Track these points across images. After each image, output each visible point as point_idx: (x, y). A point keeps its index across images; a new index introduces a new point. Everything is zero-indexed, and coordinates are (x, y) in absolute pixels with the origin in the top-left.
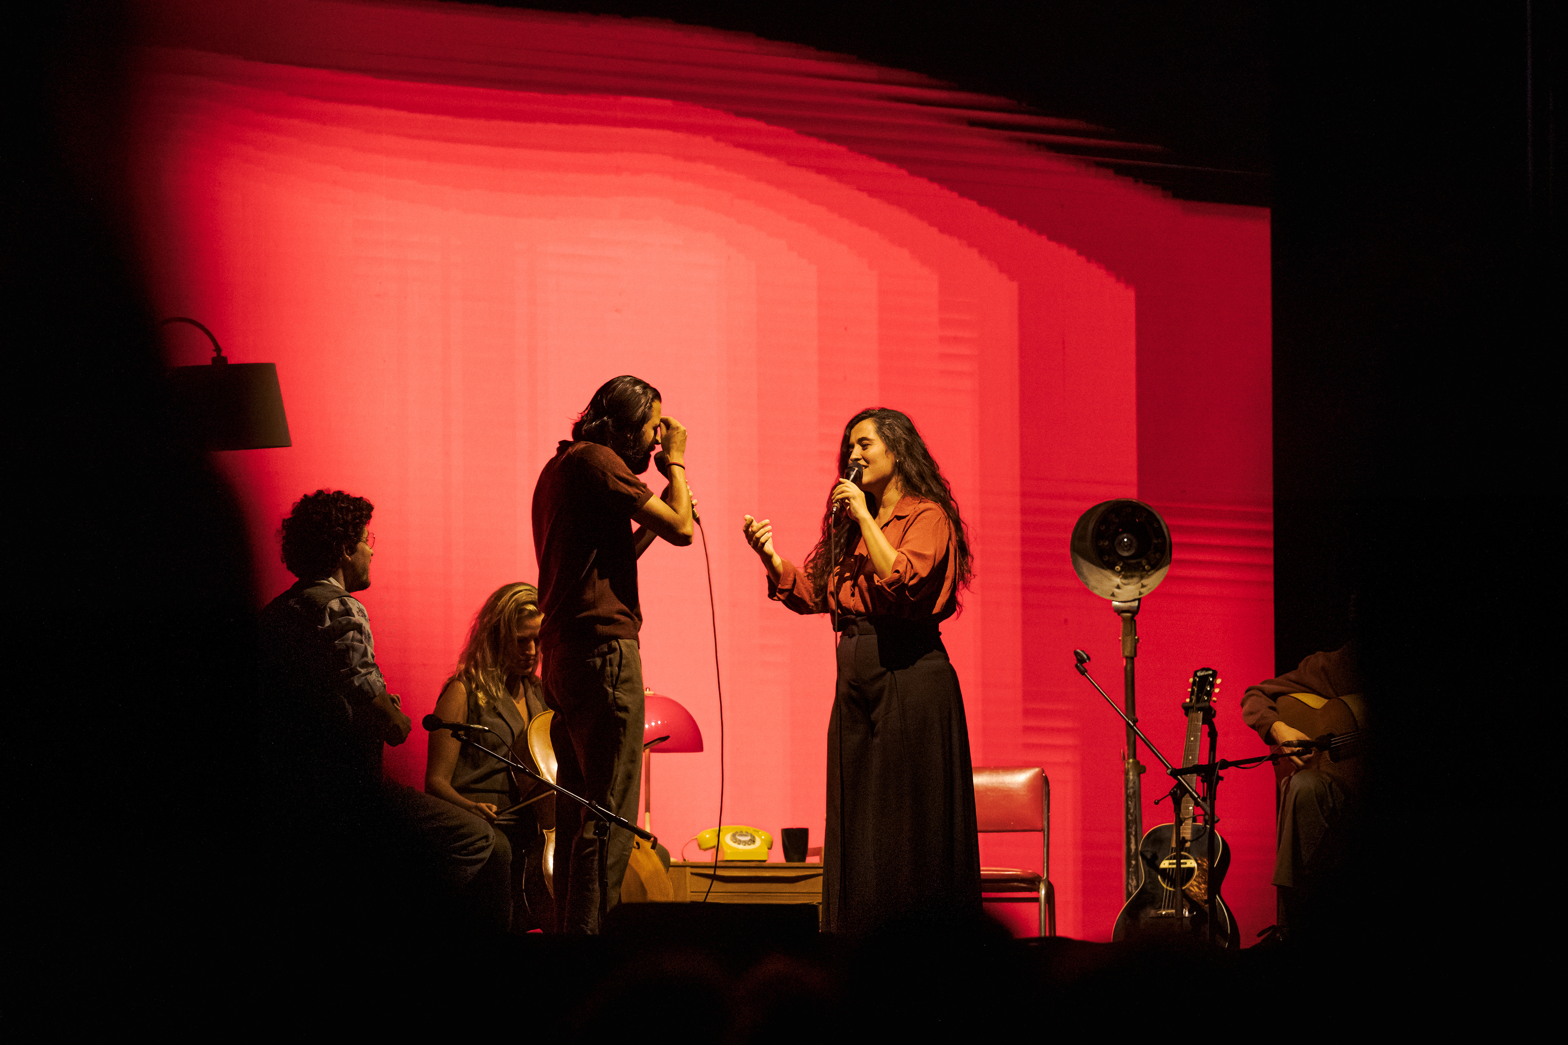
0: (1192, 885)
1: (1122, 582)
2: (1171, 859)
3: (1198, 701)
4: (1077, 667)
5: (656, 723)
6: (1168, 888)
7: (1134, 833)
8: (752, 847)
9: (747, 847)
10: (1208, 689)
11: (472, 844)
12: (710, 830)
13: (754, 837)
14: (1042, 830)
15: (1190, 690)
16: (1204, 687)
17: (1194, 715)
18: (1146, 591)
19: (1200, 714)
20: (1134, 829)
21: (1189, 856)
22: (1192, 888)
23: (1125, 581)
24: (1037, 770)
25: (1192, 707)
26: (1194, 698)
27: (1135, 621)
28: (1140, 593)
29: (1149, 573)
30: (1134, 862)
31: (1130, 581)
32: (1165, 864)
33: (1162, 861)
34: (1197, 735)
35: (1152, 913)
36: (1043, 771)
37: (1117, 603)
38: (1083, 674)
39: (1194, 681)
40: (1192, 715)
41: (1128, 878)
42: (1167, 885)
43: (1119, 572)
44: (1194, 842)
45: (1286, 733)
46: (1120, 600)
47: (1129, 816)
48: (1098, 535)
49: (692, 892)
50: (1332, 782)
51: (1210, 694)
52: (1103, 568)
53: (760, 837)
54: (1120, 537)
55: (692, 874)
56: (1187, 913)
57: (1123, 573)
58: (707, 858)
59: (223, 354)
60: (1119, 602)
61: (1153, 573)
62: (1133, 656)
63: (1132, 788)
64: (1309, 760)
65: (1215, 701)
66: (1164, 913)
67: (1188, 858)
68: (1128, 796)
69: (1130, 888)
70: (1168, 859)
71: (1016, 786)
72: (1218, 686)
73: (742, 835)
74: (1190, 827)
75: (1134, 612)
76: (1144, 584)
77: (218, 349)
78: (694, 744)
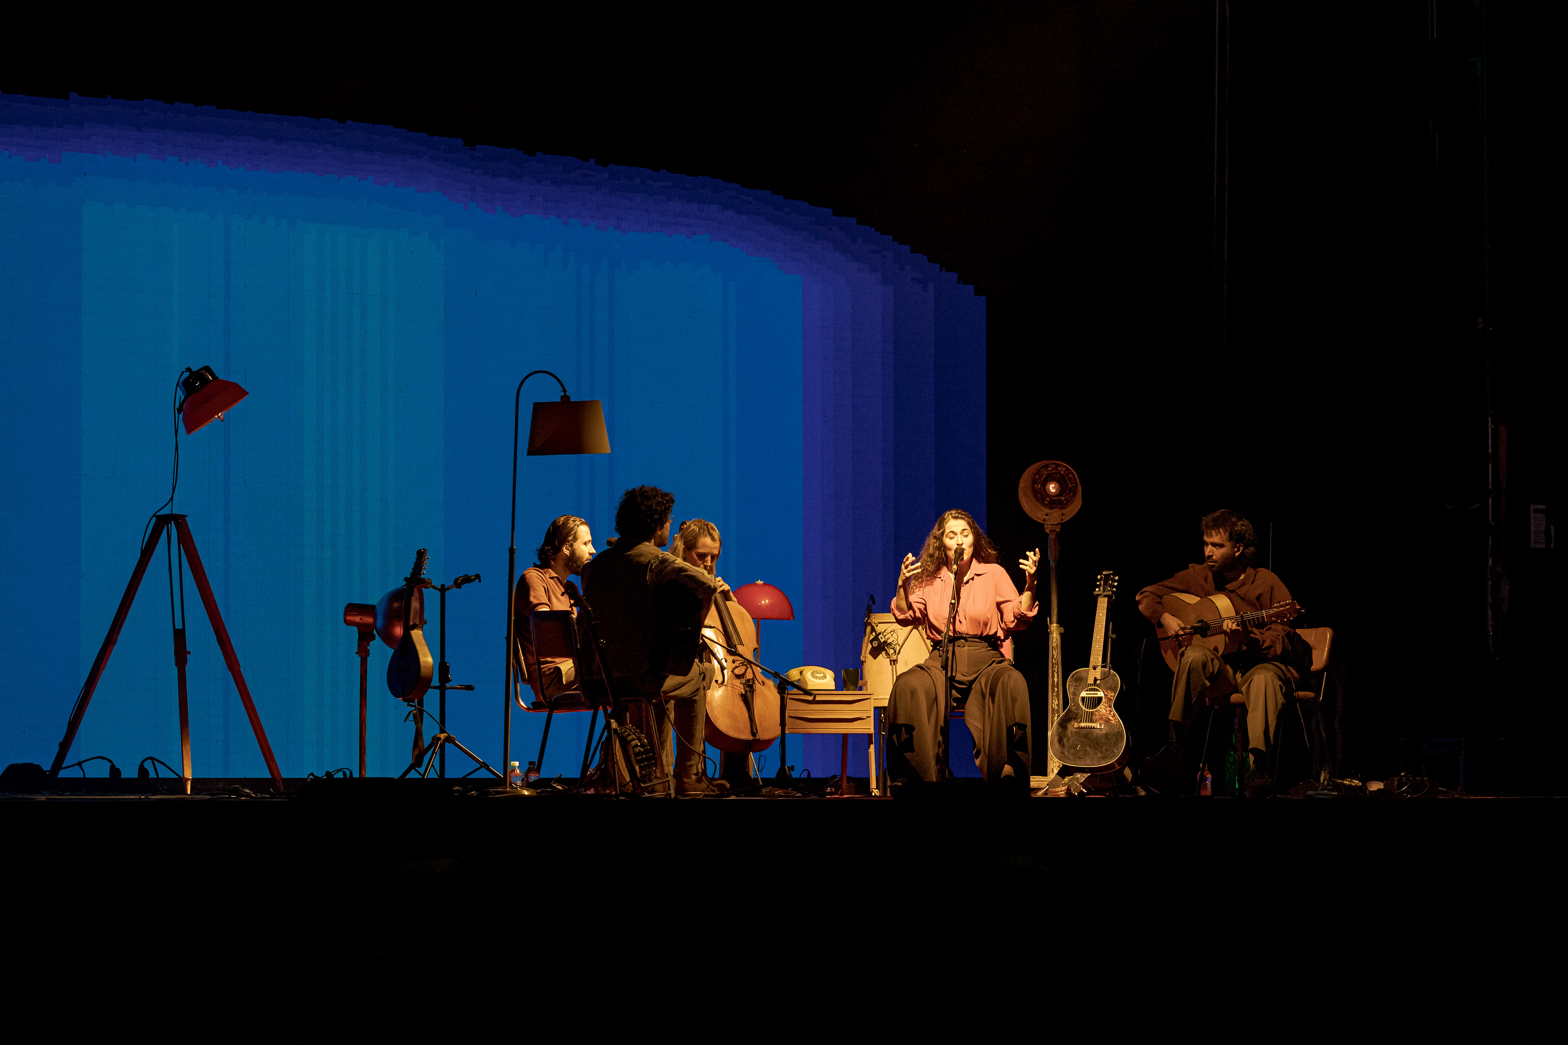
0: (1101, 708)
2: (1088, 691)
3: (1104, 590)
6: (1086, 709)
7: (1056, 671)
8: (824, 681)
10: (1110, 583)
15: (1099, 583)
16: (1108, 581)
17: (1102, 599)
18: (1066, 518)
19: (1106, 599)
20: (1056, 668)
21: (1099, 689)
22: (1101, 710)
23: (1050, 511)
25: (1101, 594)
26: (1101, 588)
28: (1062, 520)
29: (1067, 506)
30: (1056, 689)
32: (1084, 694)
33: (1082, 691)
34: (1104, 612)
35: (1076, 725)
37: (1047, 526)
39: (1101, 577)
40: (1100, 599)
43: (1047, 505)
44: (1102, 680)
46: (1049, 524)
52: (1037, 502)
53: (829, 675)
54: (1046, 484)
55: (790, 699)
56: (1098, 726)
57: (1049, 505)
59: (568, 394)
63: (1056, 642)
65: (1115, 593)
66: (1083, 725)
67: (1099, 691)
69: (1054, 705)
70: (1085, 691)
73: (818, 673)
74: (1100, 671)
76: (1064, 513)
77: (564, 390)
78: (790, 616)
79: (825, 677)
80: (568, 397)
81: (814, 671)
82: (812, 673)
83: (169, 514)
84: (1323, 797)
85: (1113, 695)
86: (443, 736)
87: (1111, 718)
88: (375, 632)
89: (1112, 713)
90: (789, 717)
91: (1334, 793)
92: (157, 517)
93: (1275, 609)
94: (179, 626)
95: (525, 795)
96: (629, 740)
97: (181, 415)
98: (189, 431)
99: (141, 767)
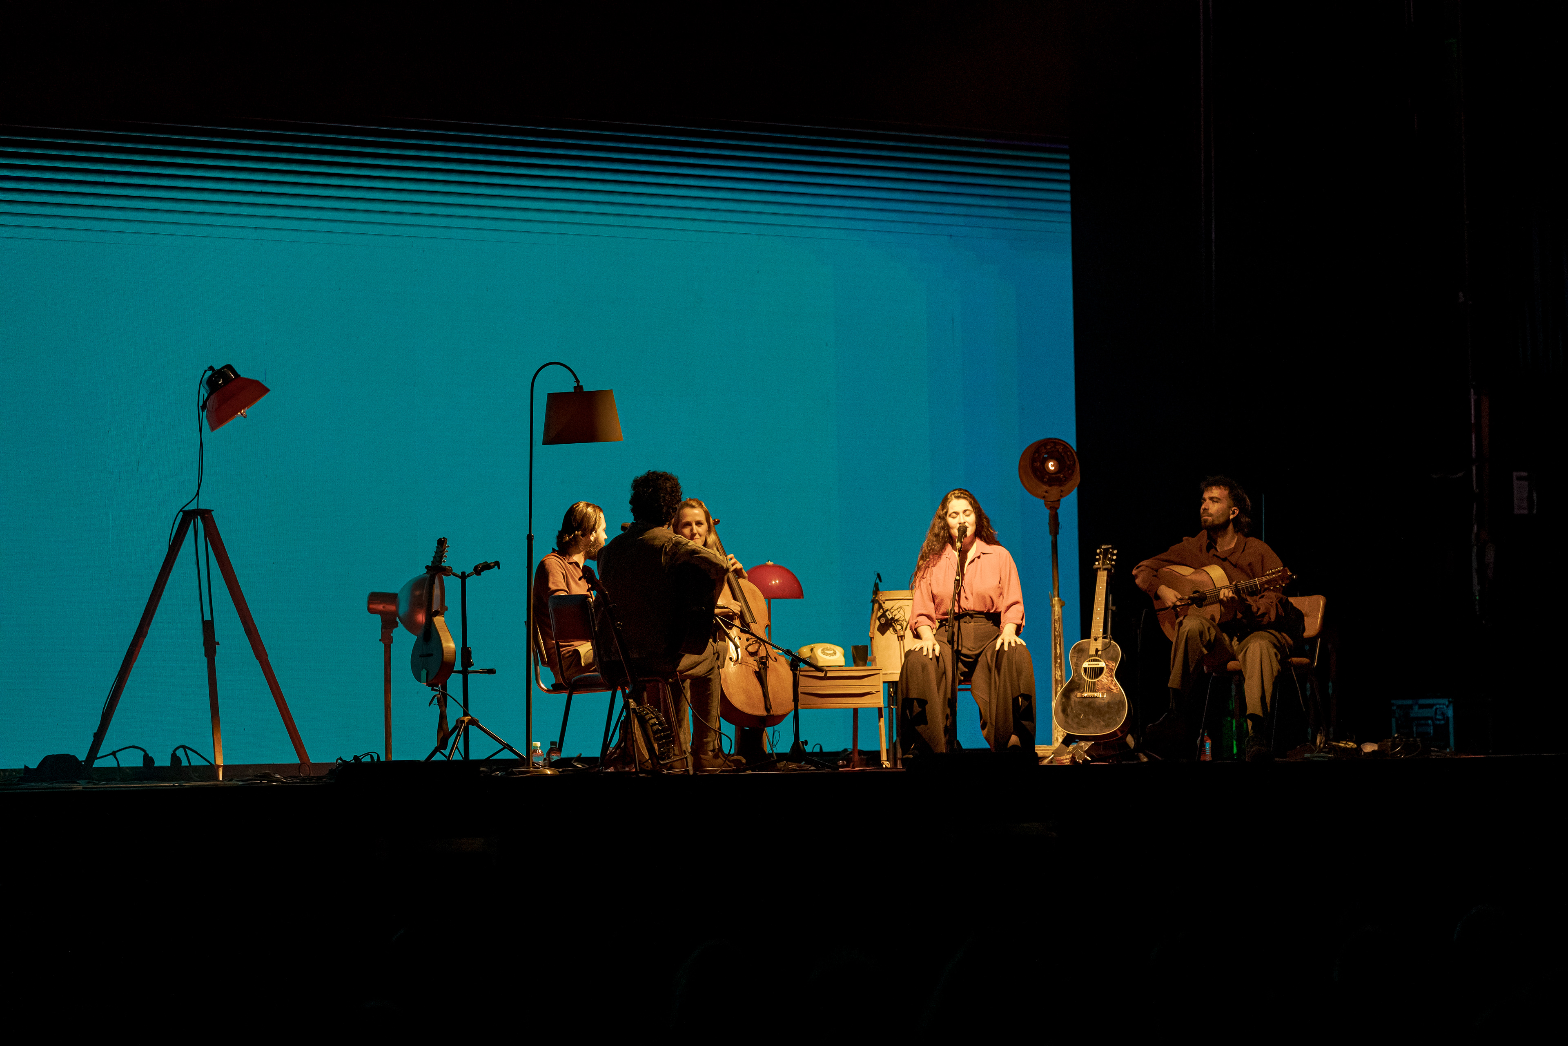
0: (1103, 678)
1: (1048, 489)
2: (1089, 661)
3: (1103, 564)
5: (776, 581)
7: (1059, 643)
8: (835, 657)
9: (832, 657)
13: (836, 651)
15: (1096, 557)
16: (1108, 555)
17: (1102, 573)
18: (1066, 495)
19: (1106, 573)
20: (1059, 640)
21: (1101, 659)
22: (1103, 680)
23: (1050, 488)
25: (1100, 568)
26: (1101, 562)
28: (1061, 496)
29: (1067, 483)
30: (1058, 659)
31: (1054, 488)
32: (1086, 665)
33: (1084, 662)
34: (1104, 585)
35: (1079, 695)
39: (1100, 551)
40: (1100, 573)
41: (1055, 671)
42: (1088, 678)
43: (1045, 483)
44: (1103, 651)
46: (1048, 500)
48: (1033, 460)
49: (803, 687)
51: (1112, 560)
52: (1038, 481)
53: (839, 651)
54: (1047, 462)
56: (1100, 695)
57: (1048, 483)
59: (581, 384)
62: (1056, 534)
63: (1058, 615)
66: (1086, 695)
67: (1101, 661)
68: (1055, 620)
70: (1087, 661)
73: (828, 650)
74: (1101, 642)
77: (577, 381)
78: (800, 594)
79: (835, 653)
80: (581, 387)
81: (824, 648)
82: (823, 650)
83: (196, 509)
84: (1320, 759)
85: (1114, 665)
86: (466, 719)
87: (1113, 687)
88: (398, 620)
89: (1114, 683)
92: (185, 512)
93: (1268, 577)
94: (207, 617)
95: (548, 774)
96: (647, 719)
97: (205, 413)
98: (213, 429)
99: (174, 755)
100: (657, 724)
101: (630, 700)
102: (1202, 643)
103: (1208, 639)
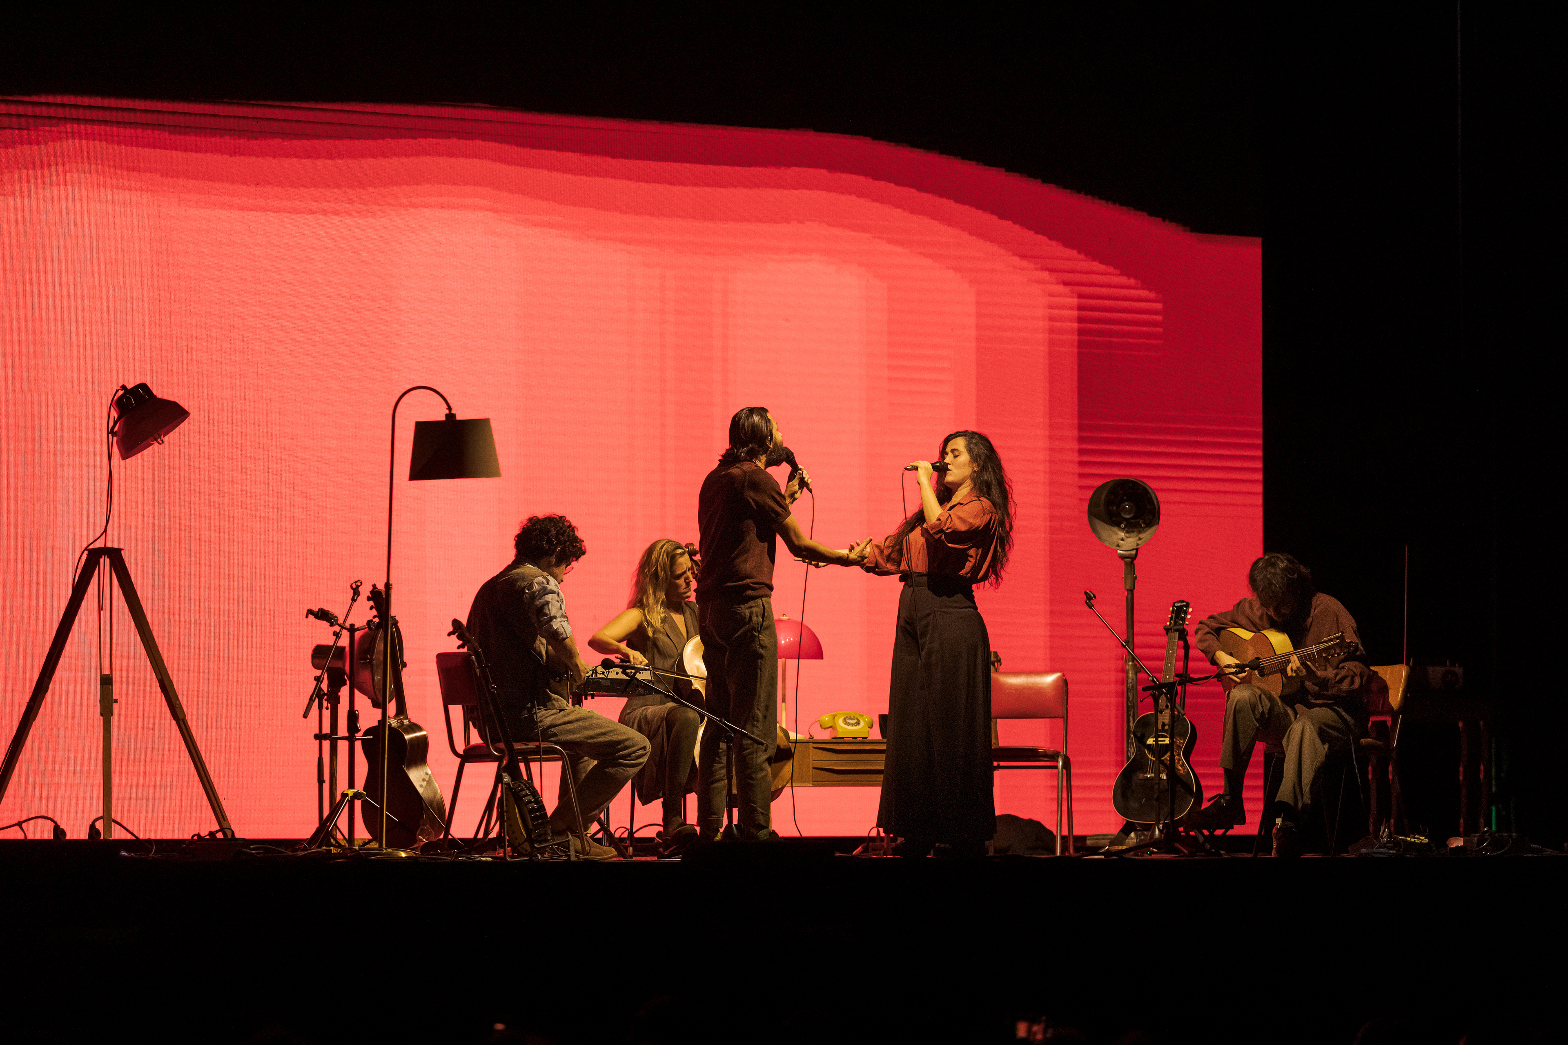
0: (1169, 757)
1: (1125, 536)
3: (1175, 624)
4: (1086, 602)
5: (789, 639)
6: (1152, 758)
7: (1132, 715)
8: (858, 727)
9: (854, 728)
10: (1183, 616)
11: (634, 752)
12: (828, 715)
13: (859, 720)
14: (1063, 717)
15: (1170, 616)
16: (1180, 613)
17: (1172, 634)
18: (1141, 543)
19: (1177, 634)
20: (1132, 712)
23: (1127, 535)
24: (1059, 674)
25: (1171, 629)
26: (1172, 622)
27: (1134, 565)
28: (1138, 545)
29: (1145, 530)
30: (1131, 737)
31: (1131, 535)
32: (1150, 741)
33: (1148, 739)
34: (1174, 649)
35: (1141, 776)
36: (1064, 675)
37: (1121, 552)
38: (1091, 608)
39: (1173, 609)
40: (1171, 634)
42: (1152, 757)
43: (1124, 529)
45: (1225, 659)
46: (1123, 549)
47: (1129, 703)
48: (1109, 502)
49: (813, 761)
50: (1261, 694)
51: (1184, 619)
52: (1112, 526)
53: (864, 720)
54: (1124, 505)
55: (814, 748)
56: (1165, 777)
57: (1126, 529)
58: (825, 736)
59: (453, 412)
60: (1122, 551)
61: (1147, 530)
62: (1132, 589)
63: (1131, 683)
64: (1244, 678)
65: (1187, 625)
66: (1149, 776)
67: (1166, 738)
68: (1128, 689)
69: (1129, 754)
70: (1152, 738)
71: (1044, 686)
72: (1190, 614)
73: (851, 719)
74: (1168, 715)
75: (1133, 558)
76: (1141, 537)
77: (449, 408)
78: (817, 653)
79: (858, 723)
80: (454, 415)
81: (847, 717)
82: (845, 719)
83: (103, 548)
84: (1380, 856)
85: (1182, 741)
86: (351, 792)
87: (1180, 768)
88: (346, 677)
89: (1181, 762)
90: (814, 768)
91: (1392, 852)
92: (90, 551)
93: (1325, 644)
94: (106, 671)
95: (403, 857)
96: (522, 796)
97: (115, 439)
98: (124, 458)
99: (92, 827)
100: (532, 802)
101: (503, 774)
102: (1255, 717)
103: (1261, 711)
